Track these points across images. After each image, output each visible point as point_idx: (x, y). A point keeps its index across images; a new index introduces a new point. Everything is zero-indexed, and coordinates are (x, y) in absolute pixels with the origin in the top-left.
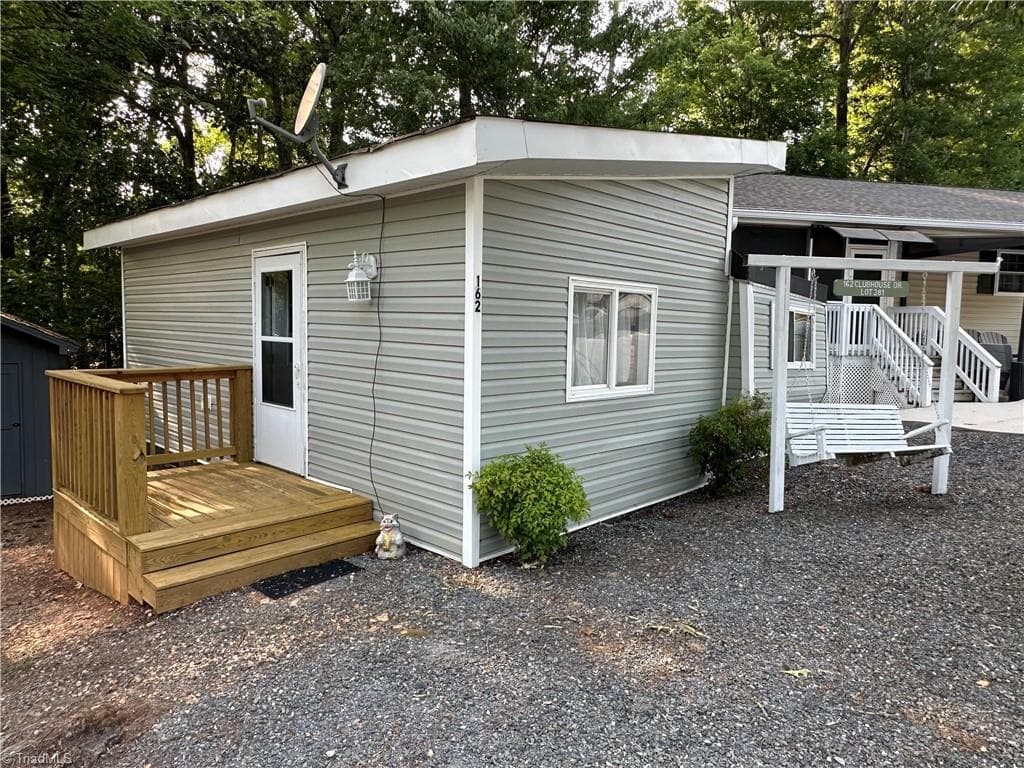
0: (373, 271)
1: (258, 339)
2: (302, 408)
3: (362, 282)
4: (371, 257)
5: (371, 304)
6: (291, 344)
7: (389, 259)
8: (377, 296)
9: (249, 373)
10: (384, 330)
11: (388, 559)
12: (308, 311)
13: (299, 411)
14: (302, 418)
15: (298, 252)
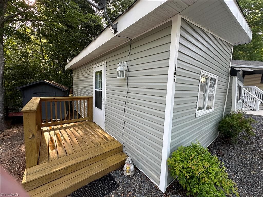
0: (126, 68)
1: (94, 90)
2: (104, 110)
3: (122, 71)
4: (125, 62)
5: (125, 79)
6: (102, 92)
7: (132, 63)
8: (127, 76)
9: (92, 99)
10: (129, 89)
11: (128, 176)
12: (106, 82)
13: (103, 111)
14: (104, 113)
15: (104, 65)
